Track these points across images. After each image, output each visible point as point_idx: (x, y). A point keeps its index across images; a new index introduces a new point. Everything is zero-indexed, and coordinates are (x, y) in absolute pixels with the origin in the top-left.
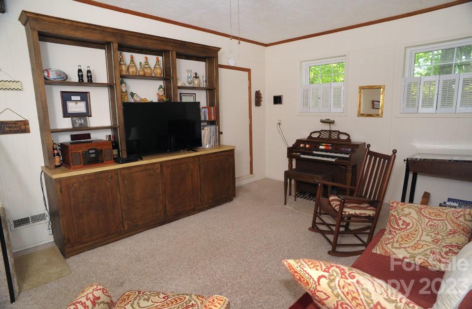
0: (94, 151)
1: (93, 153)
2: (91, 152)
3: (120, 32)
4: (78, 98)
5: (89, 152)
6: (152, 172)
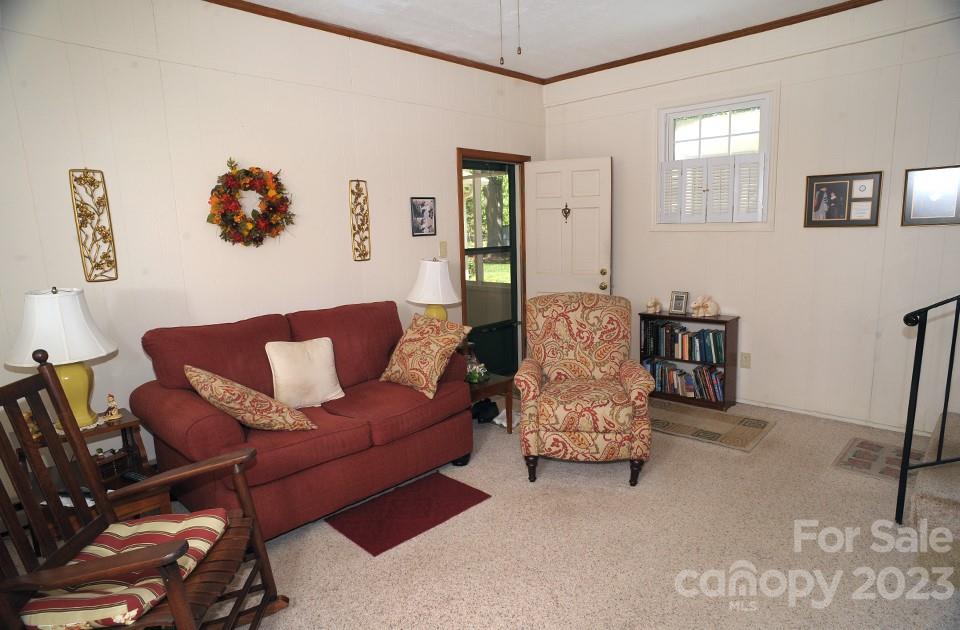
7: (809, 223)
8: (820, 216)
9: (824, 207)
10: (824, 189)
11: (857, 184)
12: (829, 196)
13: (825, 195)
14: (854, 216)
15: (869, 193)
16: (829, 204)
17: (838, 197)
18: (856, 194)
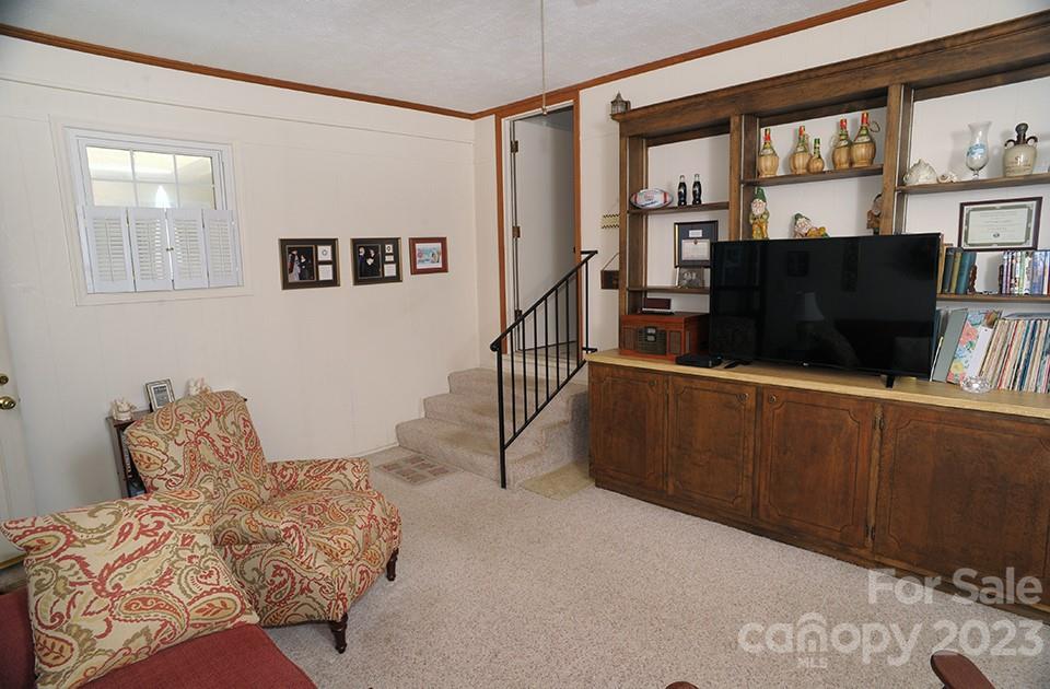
0: (654, 331)
1: (651, 334)
2: (650, 331)
3: (743, 90)
4: (699, 233)
5: (646, 331)
6: (734, 400)
7: (287, 285)
8: (294, 277)
9: (297, 269)
10: (295, 253)
11: (320, 248)
12: (300, 259)
13: (297, 258)
14: (322, 278)
15: (329, 257)
16: (300, 266)
17: (307, 261)
18: (321, 258)
